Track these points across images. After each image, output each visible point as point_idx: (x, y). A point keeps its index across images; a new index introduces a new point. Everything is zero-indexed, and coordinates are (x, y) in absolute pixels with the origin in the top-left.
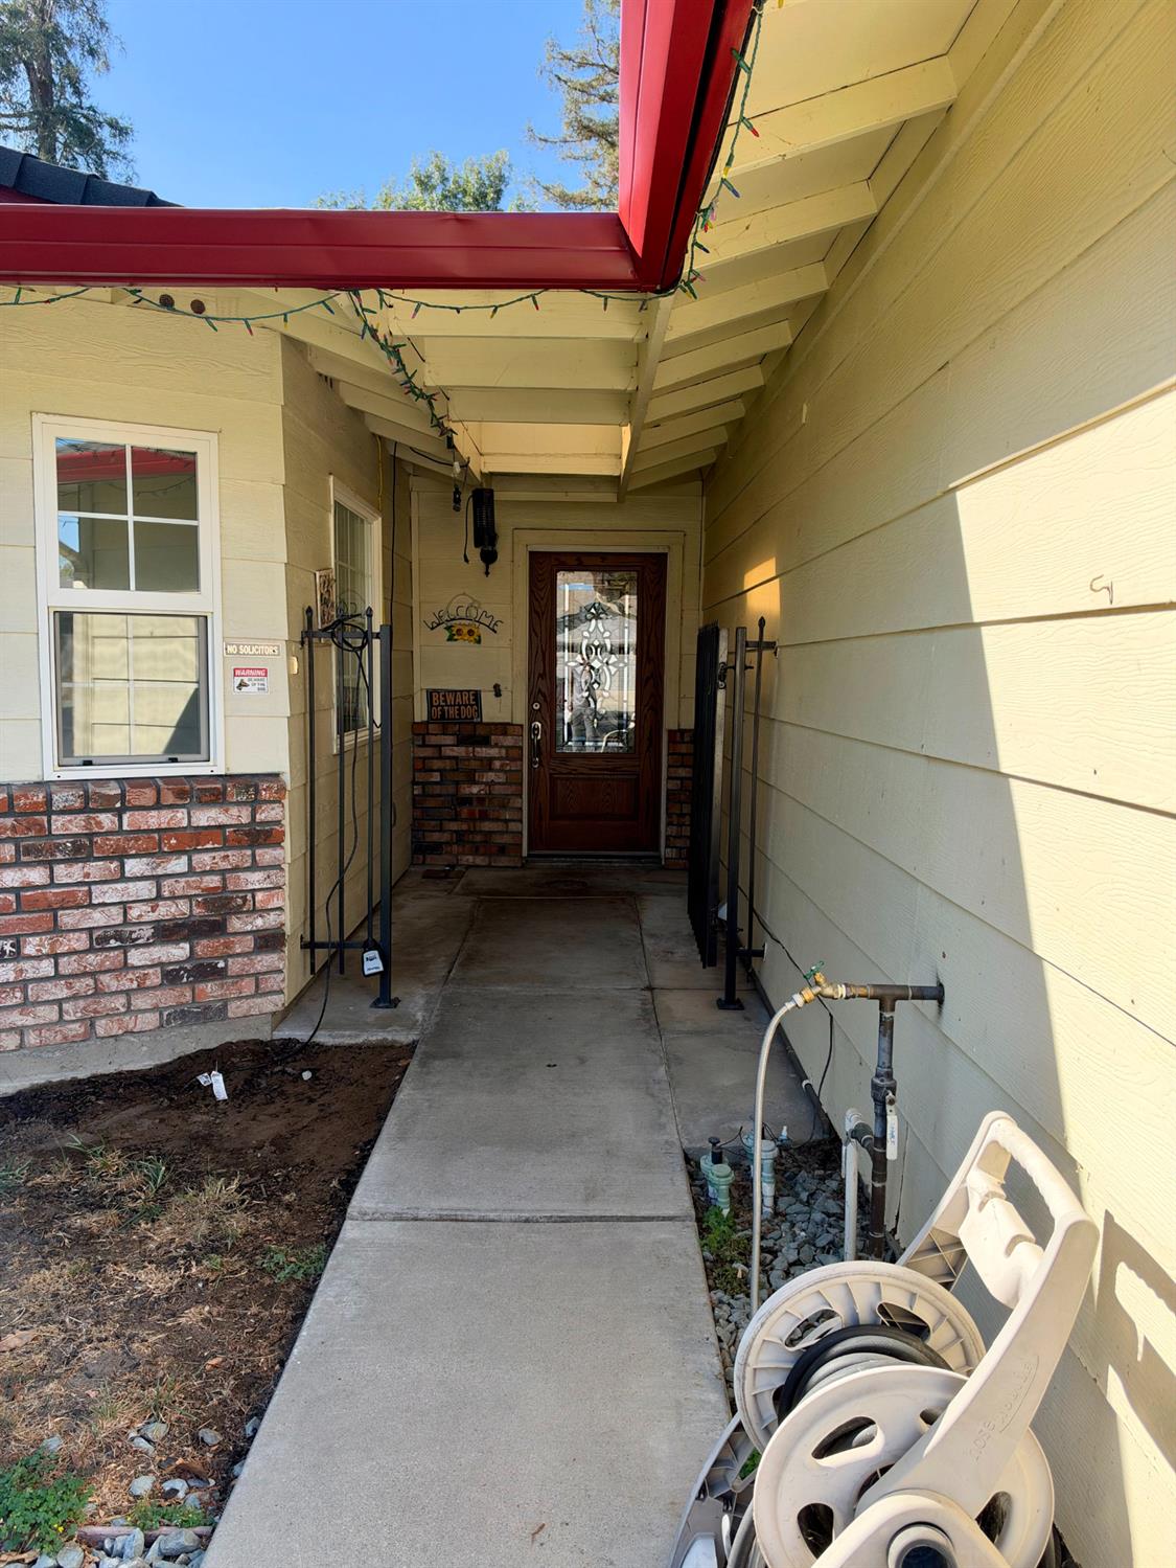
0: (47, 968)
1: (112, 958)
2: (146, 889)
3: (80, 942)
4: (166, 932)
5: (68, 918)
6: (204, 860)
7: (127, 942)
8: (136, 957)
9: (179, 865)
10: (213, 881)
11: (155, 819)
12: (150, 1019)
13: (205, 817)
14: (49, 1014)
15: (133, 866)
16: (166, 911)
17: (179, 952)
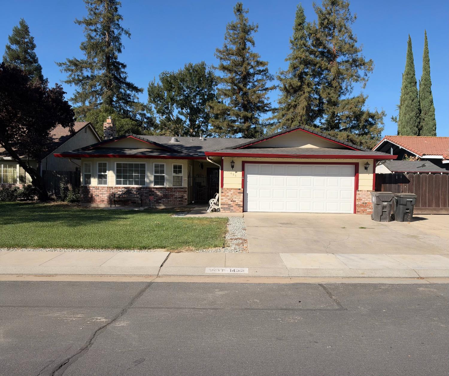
0: (172, 199)
1: (176, 199)
2: (178, 195)
3: (174, 198)
4: (179, 198)
5: (173, 196)
6: (182, 193)
7: (177, 198)
8: (177, 199)
9: (180, 193)
10: (182, 194)
11: (179, 190)
12: (178, 204)
13: (182, 190)
14: (172, 203)
15: (177, 193)
16: (179, 196)
17: (180, 199)
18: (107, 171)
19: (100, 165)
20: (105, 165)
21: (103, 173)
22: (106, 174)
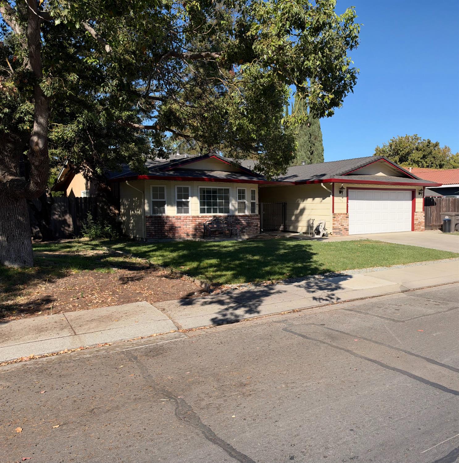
1: (254, 228)
4: (256, 226)
9: (256, 221)
11: (254, 217)
18: (190, 198)
19: (179, 190)
20: (186, 190)
21: (184, 200)
22: (188, 200)
